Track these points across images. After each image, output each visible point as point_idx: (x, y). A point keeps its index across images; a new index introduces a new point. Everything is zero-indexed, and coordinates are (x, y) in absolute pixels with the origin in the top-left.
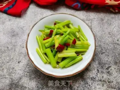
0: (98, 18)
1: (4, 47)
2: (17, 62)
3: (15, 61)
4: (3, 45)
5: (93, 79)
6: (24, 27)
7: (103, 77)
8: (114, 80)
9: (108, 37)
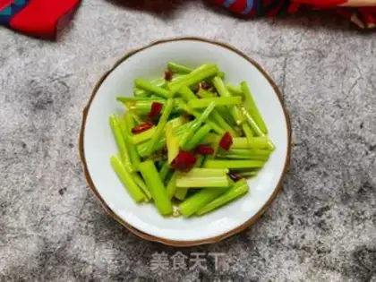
0: (306, 49)
1: (12, 143)
2: (57, 192)
3: (49, 186)
4: (10, 138)
5: (275, 243)
6: (67, 76)
7: (303, 237)
8: (334, 247)
9: (333, 116)
